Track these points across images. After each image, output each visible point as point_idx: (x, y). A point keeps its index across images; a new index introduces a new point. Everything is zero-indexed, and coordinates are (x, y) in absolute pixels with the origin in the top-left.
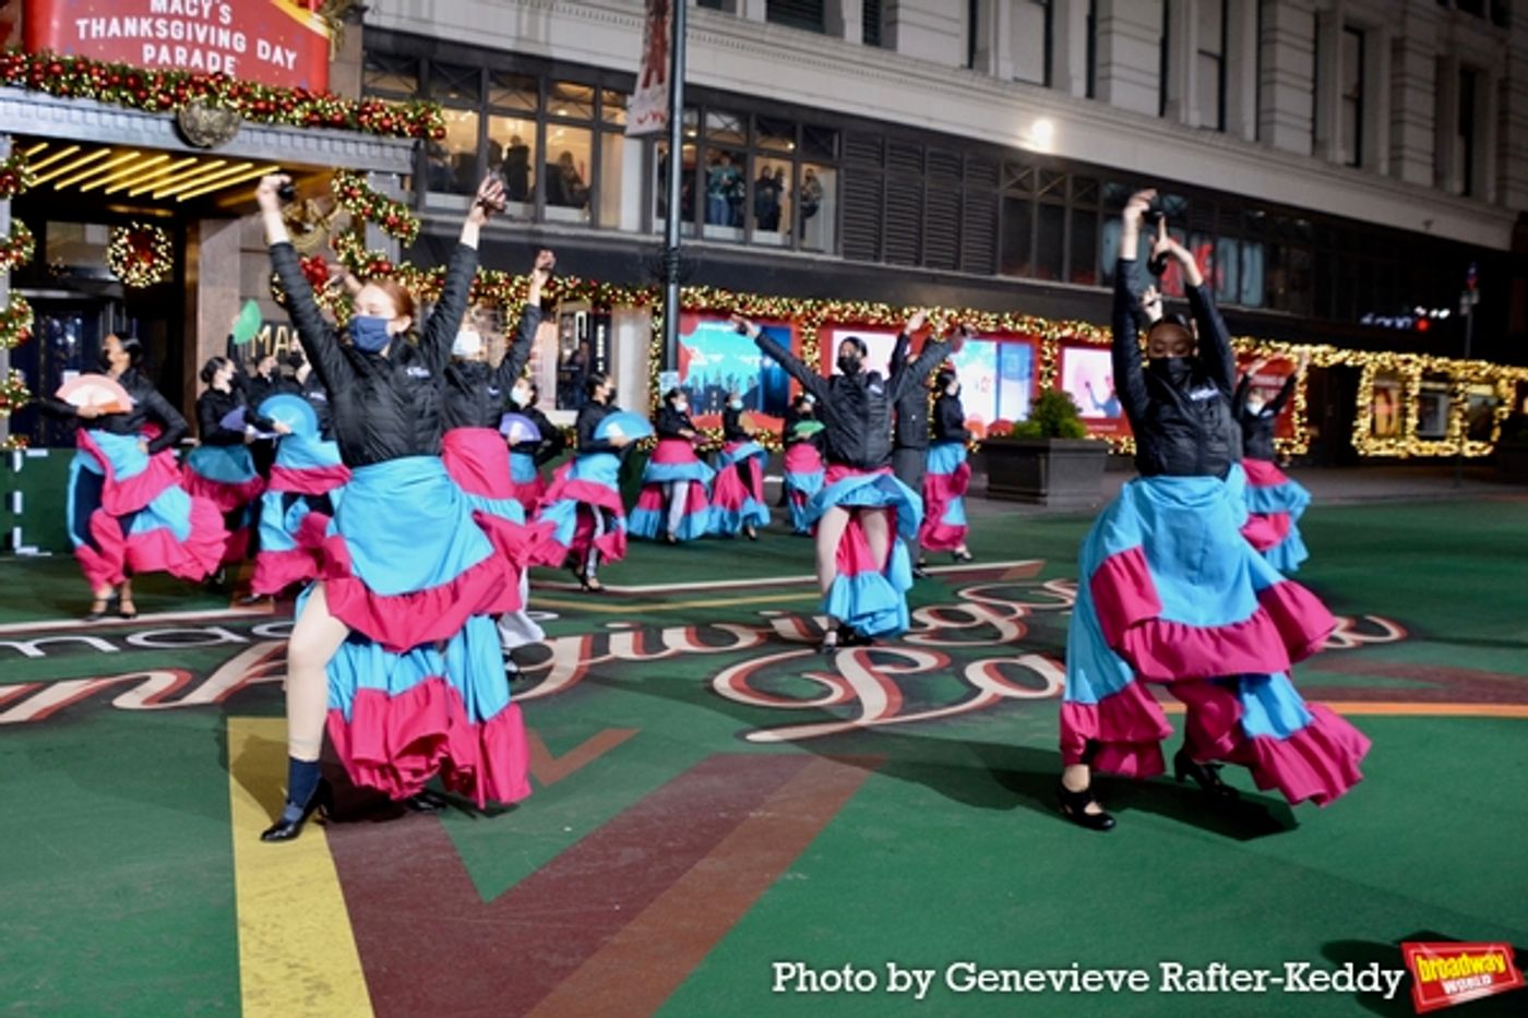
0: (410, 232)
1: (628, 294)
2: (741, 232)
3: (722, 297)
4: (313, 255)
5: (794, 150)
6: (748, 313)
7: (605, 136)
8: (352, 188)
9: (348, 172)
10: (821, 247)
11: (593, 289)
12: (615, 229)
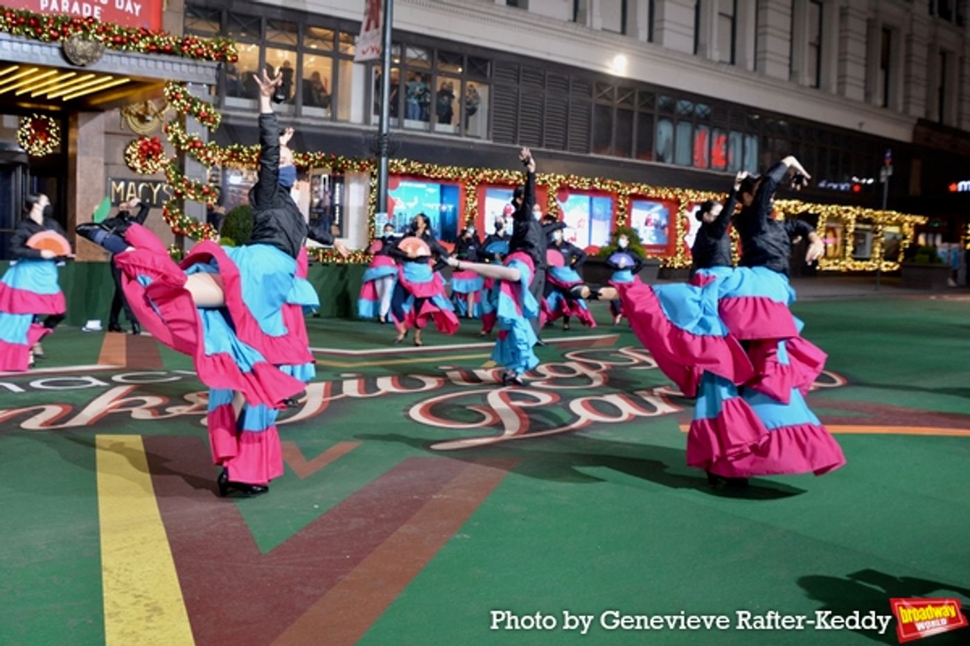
0: (214, 122)
1: (355, 163)
2: (428, 124)
3: (415, 166)
4: (152, 136)
5: (462, 73)
6: (432, 176)
7: (341, 61)
8: (177, 93)
9: (174, 83)
10: (479, 134)
11: (334, 160)
12: (347, 122)
